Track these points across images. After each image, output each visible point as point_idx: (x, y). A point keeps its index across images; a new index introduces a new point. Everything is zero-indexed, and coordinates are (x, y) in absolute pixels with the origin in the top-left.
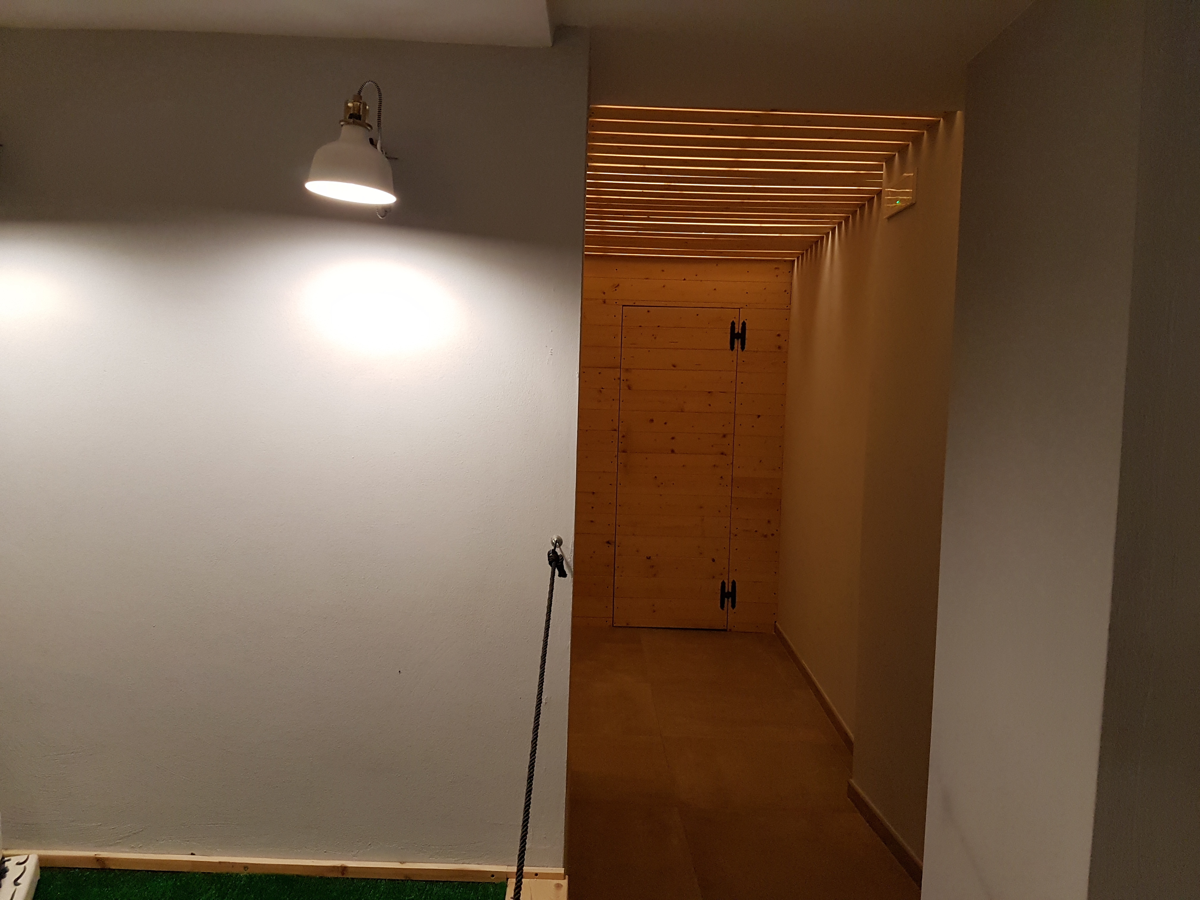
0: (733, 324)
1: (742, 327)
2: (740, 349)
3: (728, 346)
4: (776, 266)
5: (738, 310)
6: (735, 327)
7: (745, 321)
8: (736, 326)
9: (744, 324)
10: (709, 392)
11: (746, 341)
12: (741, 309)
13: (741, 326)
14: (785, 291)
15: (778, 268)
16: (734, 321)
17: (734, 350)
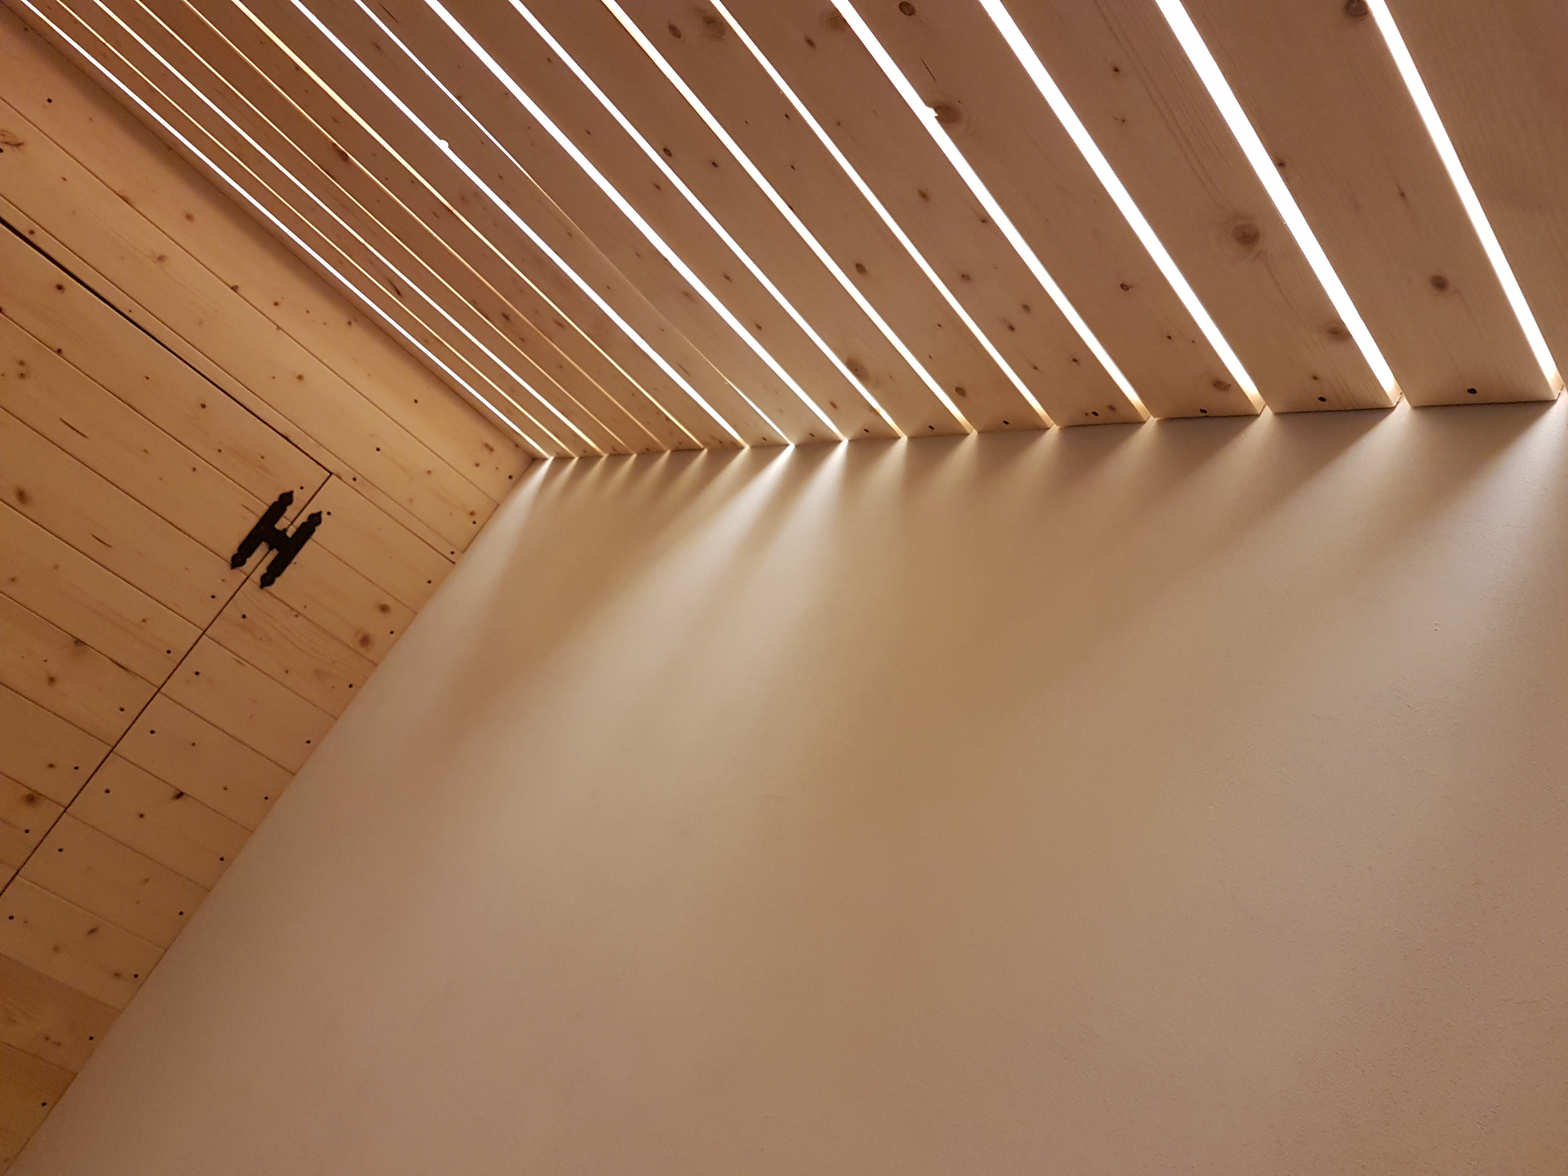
0: (286, 499)
1: (304, 524)
2: (256, 577)
3: (232, 546)
4: (490, 442)
5: (328, 474)
6: (284, 510)
7: (324, 516)
8: (291, 512)
9: (315, 520)
10: (78, 642)
11: (290, 569)
12: (333, 477)
13: (303, 518)
14: (472, 513)
15: (492, 450)
16: (295, 495)
17: (236, 571)
